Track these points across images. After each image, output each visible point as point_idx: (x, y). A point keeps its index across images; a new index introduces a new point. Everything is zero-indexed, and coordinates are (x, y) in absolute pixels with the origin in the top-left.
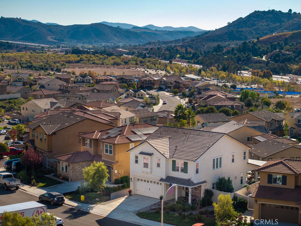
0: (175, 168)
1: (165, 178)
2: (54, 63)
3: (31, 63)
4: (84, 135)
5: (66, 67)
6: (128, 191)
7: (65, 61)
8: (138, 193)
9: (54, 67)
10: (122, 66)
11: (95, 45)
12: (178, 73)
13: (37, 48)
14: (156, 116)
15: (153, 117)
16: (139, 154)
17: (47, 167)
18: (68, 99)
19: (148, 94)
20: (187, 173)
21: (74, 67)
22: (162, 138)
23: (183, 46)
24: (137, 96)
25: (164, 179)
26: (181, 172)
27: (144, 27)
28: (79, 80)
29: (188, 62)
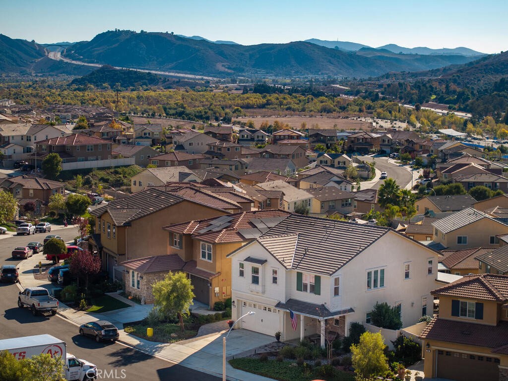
0: (301, 287)
1: (284, 302)
2: (223, 108)
3: (184, 108)
4: (172, 228)
5: (241, 115)
6: (229, 323)
7: (242, 105)
8: (245, 326)
9: (220, 114)
10: (335, 114)
11: (295, 78)
12: (428, 126)
13: (197, 83)
14: (352, 199)
15: (347, 200)
16: (245, 260)
17: (114, 280)
18: (216, 167)
19: (357, 161)
20: (319, 294)
21: (255, 114)
22: (286, 235)
23: (442, 81)
24: (336, 164)
25: (283, 304)
26: (311, 292)
27: (380, 49)
28: (246, 136)
29: (450, 108)
